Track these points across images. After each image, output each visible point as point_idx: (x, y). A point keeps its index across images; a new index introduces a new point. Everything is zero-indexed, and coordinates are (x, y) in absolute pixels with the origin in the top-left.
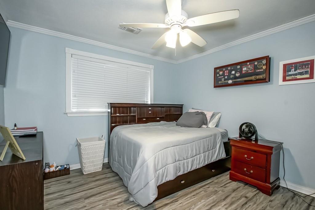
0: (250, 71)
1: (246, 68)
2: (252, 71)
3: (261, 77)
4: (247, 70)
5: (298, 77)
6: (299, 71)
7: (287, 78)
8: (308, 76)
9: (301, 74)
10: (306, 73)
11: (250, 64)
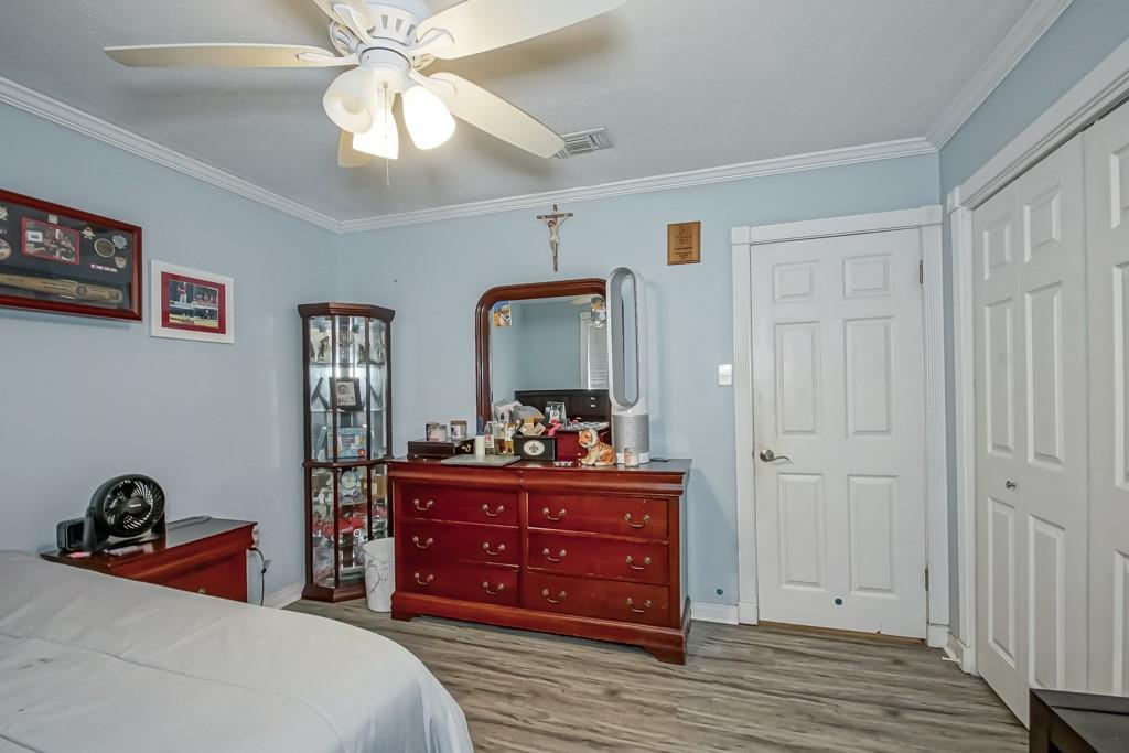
0: (63, 254)
1: (40, 234)
2: (73, 260)
3: (103, 294)
4: (47, 247)
5: (197, 321)
6: (197, 306)
7: (173, 318)
8: (214, 324)
9: (201, 314)
10: (212, 314)
11: (60, 225)
